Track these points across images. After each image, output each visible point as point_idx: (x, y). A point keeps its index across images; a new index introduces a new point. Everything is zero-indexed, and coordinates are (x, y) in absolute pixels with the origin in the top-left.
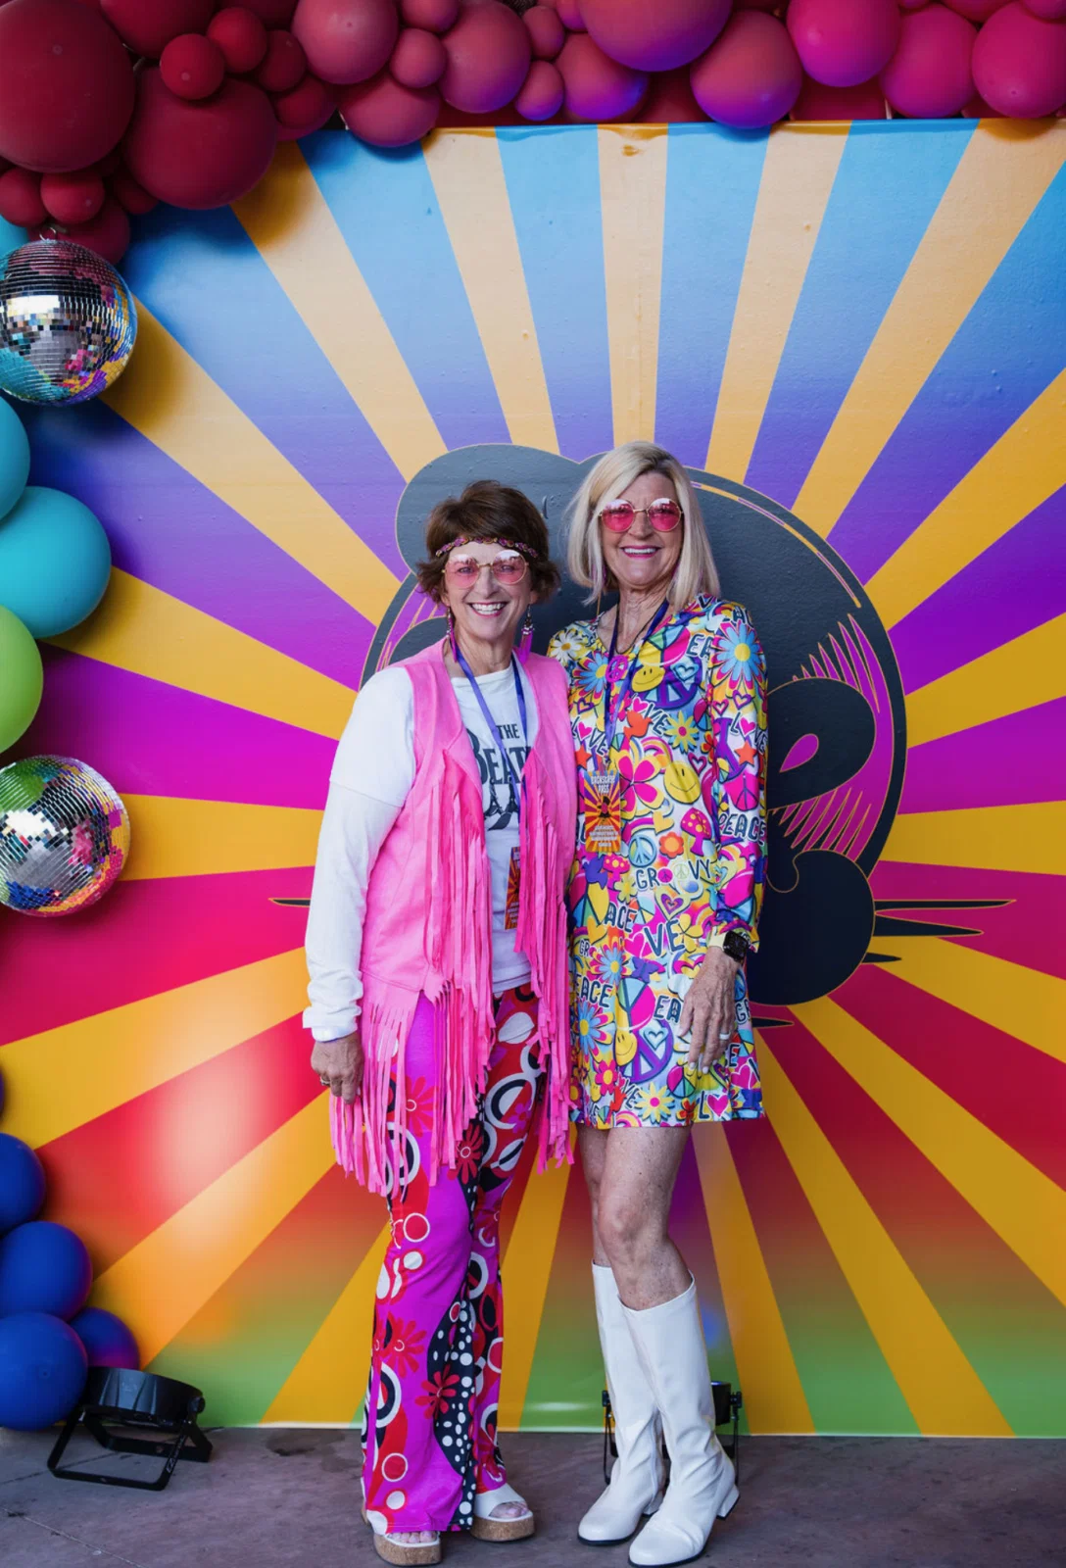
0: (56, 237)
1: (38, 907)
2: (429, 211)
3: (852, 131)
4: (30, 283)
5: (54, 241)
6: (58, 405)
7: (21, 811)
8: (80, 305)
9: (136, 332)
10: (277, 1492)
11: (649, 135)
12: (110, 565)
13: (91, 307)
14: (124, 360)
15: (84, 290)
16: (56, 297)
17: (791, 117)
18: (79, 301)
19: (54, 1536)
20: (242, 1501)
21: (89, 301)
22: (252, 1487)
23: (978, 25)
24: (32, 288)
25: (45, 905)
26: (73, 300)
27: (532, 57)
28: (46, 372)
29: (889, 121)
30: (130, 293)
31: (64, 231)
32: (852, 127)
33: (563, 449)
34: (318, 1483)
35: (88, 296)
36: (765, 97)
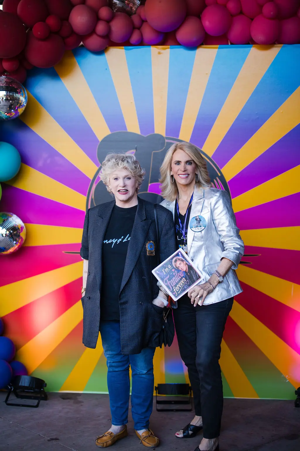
2: (106, 69)
3: (219, 48)
5: (5, 77)
6: (6, 120)
9: (27, 101)
10: (60, 409)
11: (165, 49)
12: (21, 162)
13: (14, 94)
14: (24, 108)
15: (12, 90)
16: (5, 92)
18: (11, 93)
20: (51, 411)
23: (252, 19)
25: (3, 252)
26: (9, 92)
27: (133, 28)
28: (2, 111)
29: (230, 45)
30: (25, 90)
33: (141, 132)
34: (72, 406)
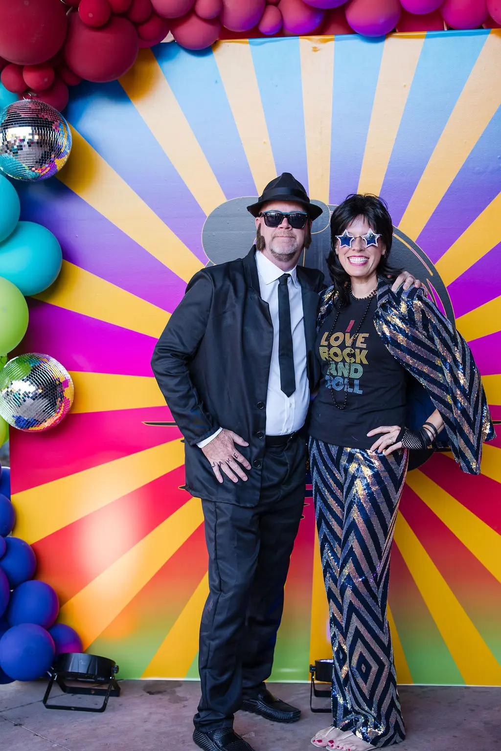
0: (31, 98)
1: (29, 427)
2: (216, 82)
3: (427, 37)
4: (17, 121)
5: (30, 100)
6: (34, 180)
7: (19, 381)
8: (42, 131)
9: (72, 144)
10: (146, 714)
11: (326, 41)
12: (62, 260)
14: (66, 158)
16: (30, 127)
17: (397, 31)
18: (41, 129)
19: (35, 736)
20: (128, 719)
21: (46, 129)
22: (134, 711)
24: (18, 124)
25: (32, 427)
27: (266, 3)
28: (26, 165)
29: (446, 31)
30: (67, 124)
31: (35, 95)
32: (427, 35)
34: (166, 709)
35: (46, 127)
36: (382, 21)
